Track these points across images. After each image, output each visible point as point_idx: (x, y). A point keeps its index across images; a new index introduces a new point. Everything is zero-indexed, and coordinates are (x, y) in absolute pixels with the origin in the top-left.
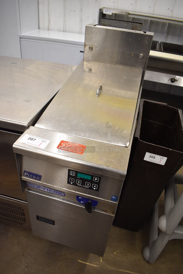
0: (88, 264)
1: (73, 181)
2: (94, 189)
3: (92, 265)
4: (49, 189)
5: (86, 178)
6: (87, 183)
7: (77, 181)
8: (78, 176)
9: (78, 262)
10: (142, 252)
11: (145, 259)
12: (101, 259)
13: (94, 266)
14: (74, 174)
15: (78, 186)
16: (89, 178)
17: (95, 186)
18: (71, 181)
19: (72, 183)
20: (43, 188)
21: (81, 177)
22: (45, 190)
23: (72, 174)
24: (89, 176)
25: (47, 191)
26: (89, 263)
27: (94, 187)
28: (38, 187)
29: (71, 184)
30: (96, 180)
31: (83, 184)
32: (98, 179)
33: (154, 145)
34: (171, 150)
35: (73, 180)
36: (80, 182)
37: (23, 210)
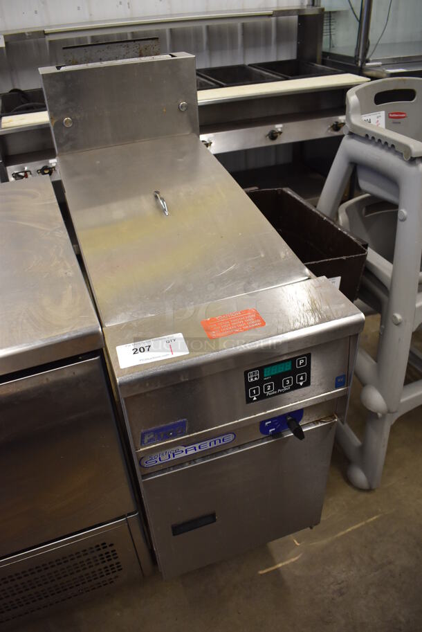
0: (280, 565)
1: (257, 393)
2: (301, 384)
3: (287, 562)
4: (197, 446)
5: (282, 371)
6: (285, 381)
7: (266, 386)
8: (265, 375)
9: (261, 575)
10: (349, 481)
11: (361, 490)
12: (295, 541)
13: (293, 560)
14: (257, 377)
15: (269, 396)
16: (288, 367)
17: (302, 378)
18: (252, 394)
19: (255, 399)
20: (184, 449)
21: (273, 373)
22: (189, 453)
23: (254, 378)
24: (286, 363)
25: (193, 452)
26: (279, 563)
27: (301, 381)
28: (171, 456)
29: (255, 401)
30: (302, 364)
31: (278, 386)
32: (304, 359)
33: (314, 262)
34: (344, 258)
35: (257, 389)
36: (271, 385)
37: (111, 545)
